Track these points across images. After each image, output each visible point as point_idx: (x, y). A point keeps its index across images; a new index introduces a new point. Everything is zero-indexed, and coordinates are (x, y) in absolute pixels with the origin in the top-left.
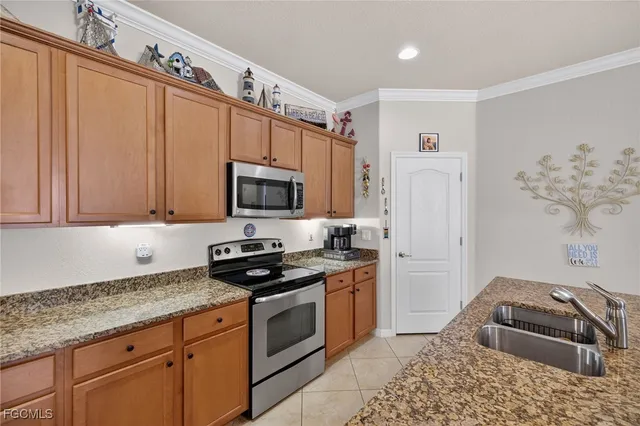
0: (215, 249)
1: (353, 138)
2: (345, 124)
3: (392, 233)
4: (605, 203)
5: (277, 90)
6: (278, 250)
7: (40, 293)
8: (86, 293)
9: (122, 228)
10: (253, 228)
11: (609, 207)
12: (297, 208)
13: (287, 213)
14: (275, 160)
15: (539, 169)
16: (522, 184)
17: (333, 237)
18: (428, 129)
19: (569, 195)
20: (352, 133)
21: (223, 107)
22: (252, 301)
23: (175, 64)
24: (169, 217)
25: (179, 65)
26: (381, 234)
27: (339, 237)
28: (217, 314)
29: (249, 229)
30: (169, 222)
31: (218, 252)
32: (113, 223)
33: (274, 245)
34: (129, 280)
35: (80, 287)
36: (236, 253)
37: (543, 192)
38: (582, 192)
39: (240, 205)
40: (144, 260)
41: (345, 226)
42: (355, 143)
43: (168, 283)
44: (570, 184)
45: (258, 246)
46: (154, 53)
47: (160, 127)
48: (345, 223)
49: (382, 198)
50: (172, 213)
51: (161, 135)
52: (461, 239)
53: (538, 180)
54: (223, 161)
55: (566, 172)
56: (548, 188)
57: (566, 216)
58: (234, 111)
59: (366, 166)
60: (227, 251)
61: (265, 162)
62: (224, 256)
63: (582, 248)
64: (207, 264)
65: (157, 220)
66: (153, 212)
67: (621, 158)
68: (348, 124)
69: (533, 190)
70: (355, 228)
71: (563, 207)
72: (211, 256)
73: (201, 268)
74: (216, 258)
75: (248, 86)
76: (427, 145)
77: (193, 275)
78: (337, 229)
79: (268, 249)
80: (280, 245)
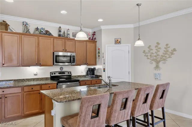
0: (51, 73)
1: (96, 40)
2: (93, 36)
3: (106, 70)
4: (162, 60)
5: (69, 30)
6: (70, 74)
7: (17, 80)
8: (25, 81)
9: (31, 67)
10: (62, 68)
11: (163, 61)
12: (73, 62)
13: (70, 64)
14: (66, 50)
15: (148, 49)
16: (144, 54)
17: (88, 71)
18: (117, 37)
19: (155, 58)
20: (95, 39)
21: (52, 39)
22: (57, 84)
23: (42, 30)
24: (40, 65)
25: (43, 30)
26: (103, 70)
27: (89, 71)
28: (49, 85)
29: (61, 68)
30: (40, 66)
31: (52, 74)
32: (29, 66)
33: (68, 73)
34: (32, 79)
35: (23, 79)
36: (57, 74)
37: (149, 57)
38: (158, 57)
39: (56, 62)
40: (36, 75)
41: (92, 68)
42: (96, 42)
43: (41, 80)
44: (155, 54)
45: (64, 73)
46: (37, 29)
47: (38, 46)
48: (92, 67)
49: (103, 59)
50: (40, 64)
51: (38, 47)
52: (129, 72)
53: (148, 53)
54: (52, 52)
55: (154, 51)
56: (151, 56)
57: (154, 64)
58: (55, 39)
59: (99, 49)
60: (55, 74)
61: (63, 51)
62: (54, 75)
63: (157, 74)
64: (50, 77)
65: (37, 66)
66: (37, 64)
67: (166, 47)
68: (94, 36)
69: (147, 56)
70: (95, 69)
71: (153, 62)
72: (51, 75)
73: (48, 78)
74: (52, 75)
75: (60, 31)
76: (117, 42)
77: (46, 79)
78: (89, 69)
79: (66, 74)
80: (70, 73)
